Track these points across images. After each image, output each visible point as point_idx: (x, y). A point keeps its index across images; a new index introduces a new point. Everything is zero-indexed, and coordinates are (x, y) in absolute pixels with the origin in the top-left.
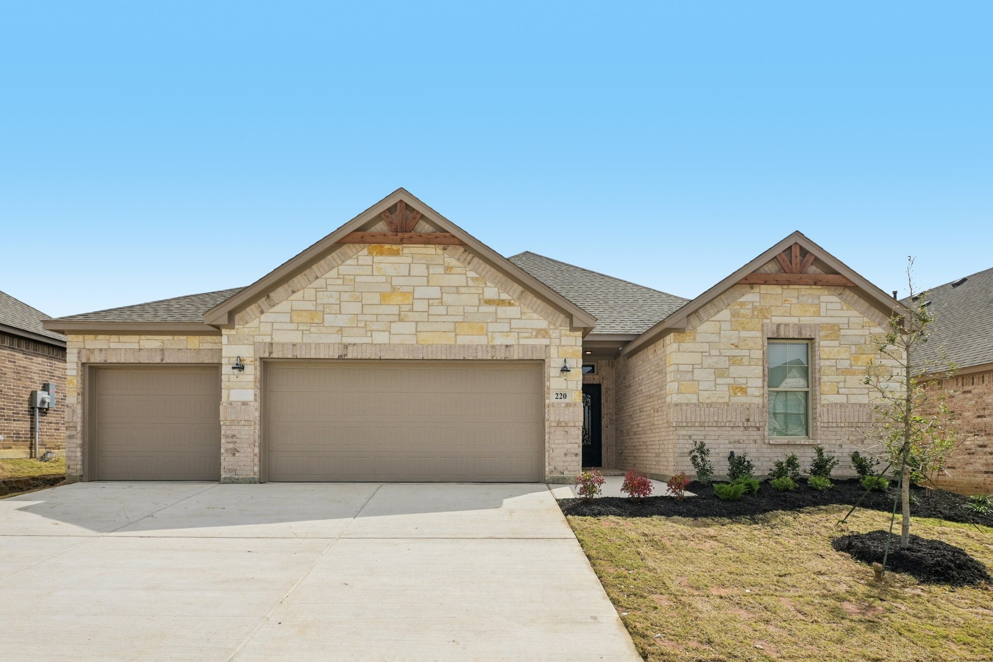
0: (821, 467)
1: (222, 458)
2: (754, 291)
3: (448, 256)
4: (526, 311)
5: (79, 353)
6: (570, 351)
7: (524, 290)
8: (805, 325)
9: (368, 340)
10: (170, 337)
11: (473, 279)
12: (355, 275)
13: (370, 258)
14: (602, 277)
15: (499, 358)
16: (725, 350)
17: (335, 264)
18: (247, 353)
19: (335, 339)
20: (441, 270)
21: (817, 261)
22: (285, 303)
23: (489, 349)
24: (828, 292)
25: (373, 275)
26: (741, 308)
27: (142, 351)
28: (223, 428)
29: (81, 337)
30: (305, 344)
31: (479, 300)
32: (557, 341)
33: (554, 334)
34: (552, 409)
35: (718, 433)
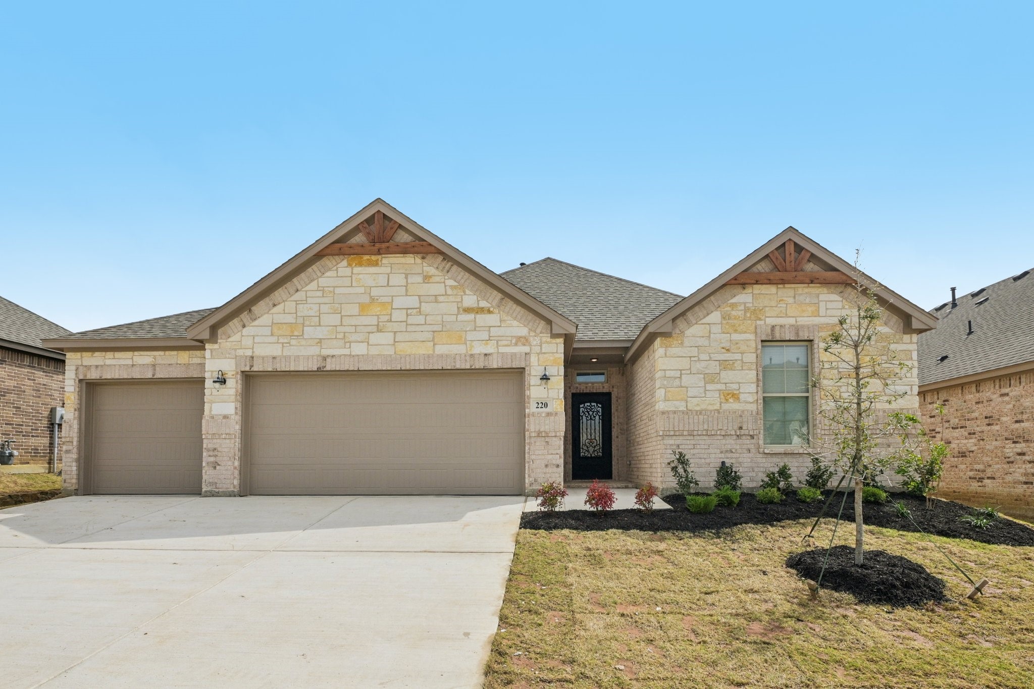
0: (816, 478)
1: (204, 471)
2: (746, 291)
3: (426, 265)
4: (506, 318)
6: (551, 358)
7: (503, 297)
8: (803, 326)
9: (347, 352)
10: (162, 353)
11: (452, 287)
12: (334, 287)
13: (349, 270)
14: (619, 281)
15: (477, 367)
16: (716, 355)
17: (315, 277)
18: (229, 366)
19: (314, 351)
20: (419, 279)
21: (813, 258)
22: (265, 316)
23: (468, 358)
24: (828, 290)
25: (352, 286)
26: (733, 310)
27: (135, 367)
28: (205, 441)
29: (79, 354)
30: (285, 357)
31: (458, 308)
32: (537, 349)
33: (535, 341)
34: (532, 419)
35: (708, 442)
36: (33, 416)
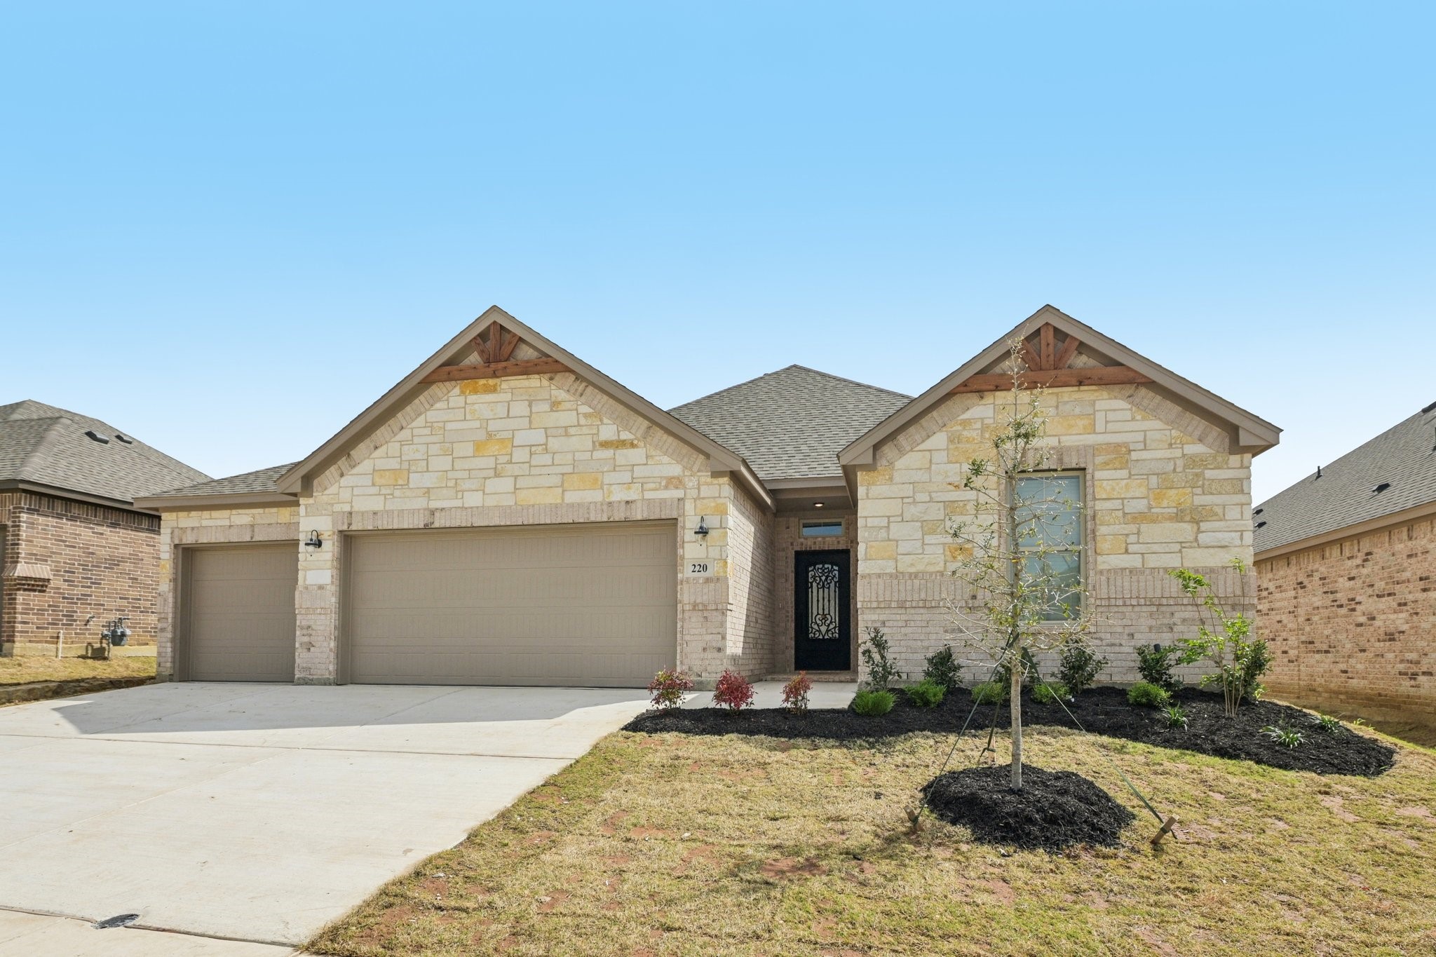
0: (1077, 666)
1: (297, 654)
2: (983, 402)
3: (554, 388)
4: (654, 453)
5: (172, 533)
6: (713, 504)
7: (651, 425)
8: (1069, 449)
9: (458, 503)
10: (260, 511)
11: (586, 415)
12: (444, 422)
13: (462, 399)
15: (617, 519)
16: (939, 494)
17: (423, 410)
18: (325, 525)
19: (420, 503)
20: (546, 407)
21: (1082, 347)
22: (366, 462)
23: (605, 507)
24: (1109, 394)
25: (465, 419)
26: (964, 429)
27: (232, 528)
28: (298, 617)
29: (174, 514)
30: (387, 512)
31: (593, 442)
32: (694, 493)
33: (691, 483)
34: (685, 586)
35: (925, 617)
36: (153, 589)
